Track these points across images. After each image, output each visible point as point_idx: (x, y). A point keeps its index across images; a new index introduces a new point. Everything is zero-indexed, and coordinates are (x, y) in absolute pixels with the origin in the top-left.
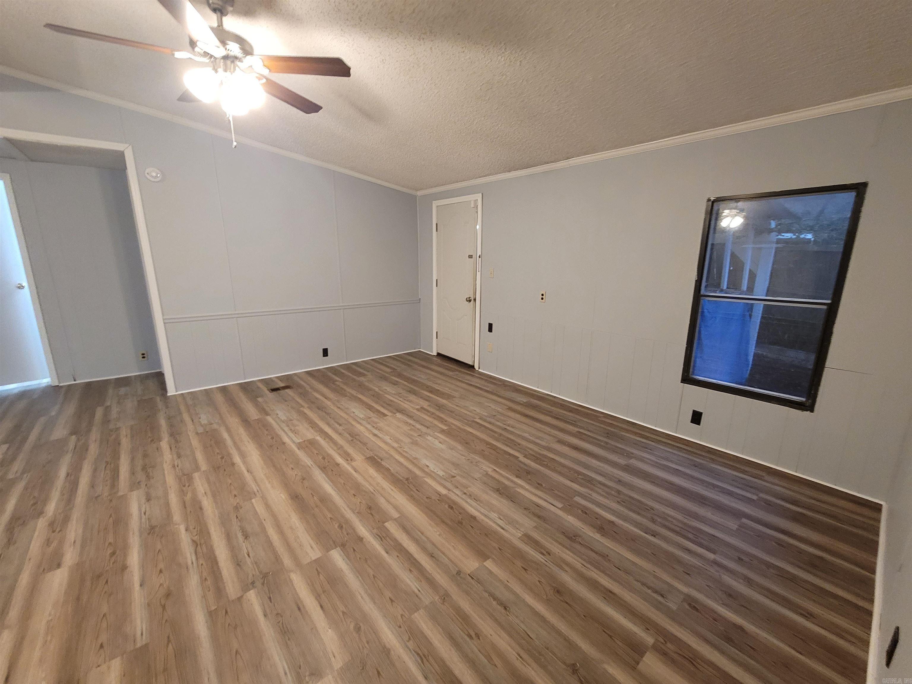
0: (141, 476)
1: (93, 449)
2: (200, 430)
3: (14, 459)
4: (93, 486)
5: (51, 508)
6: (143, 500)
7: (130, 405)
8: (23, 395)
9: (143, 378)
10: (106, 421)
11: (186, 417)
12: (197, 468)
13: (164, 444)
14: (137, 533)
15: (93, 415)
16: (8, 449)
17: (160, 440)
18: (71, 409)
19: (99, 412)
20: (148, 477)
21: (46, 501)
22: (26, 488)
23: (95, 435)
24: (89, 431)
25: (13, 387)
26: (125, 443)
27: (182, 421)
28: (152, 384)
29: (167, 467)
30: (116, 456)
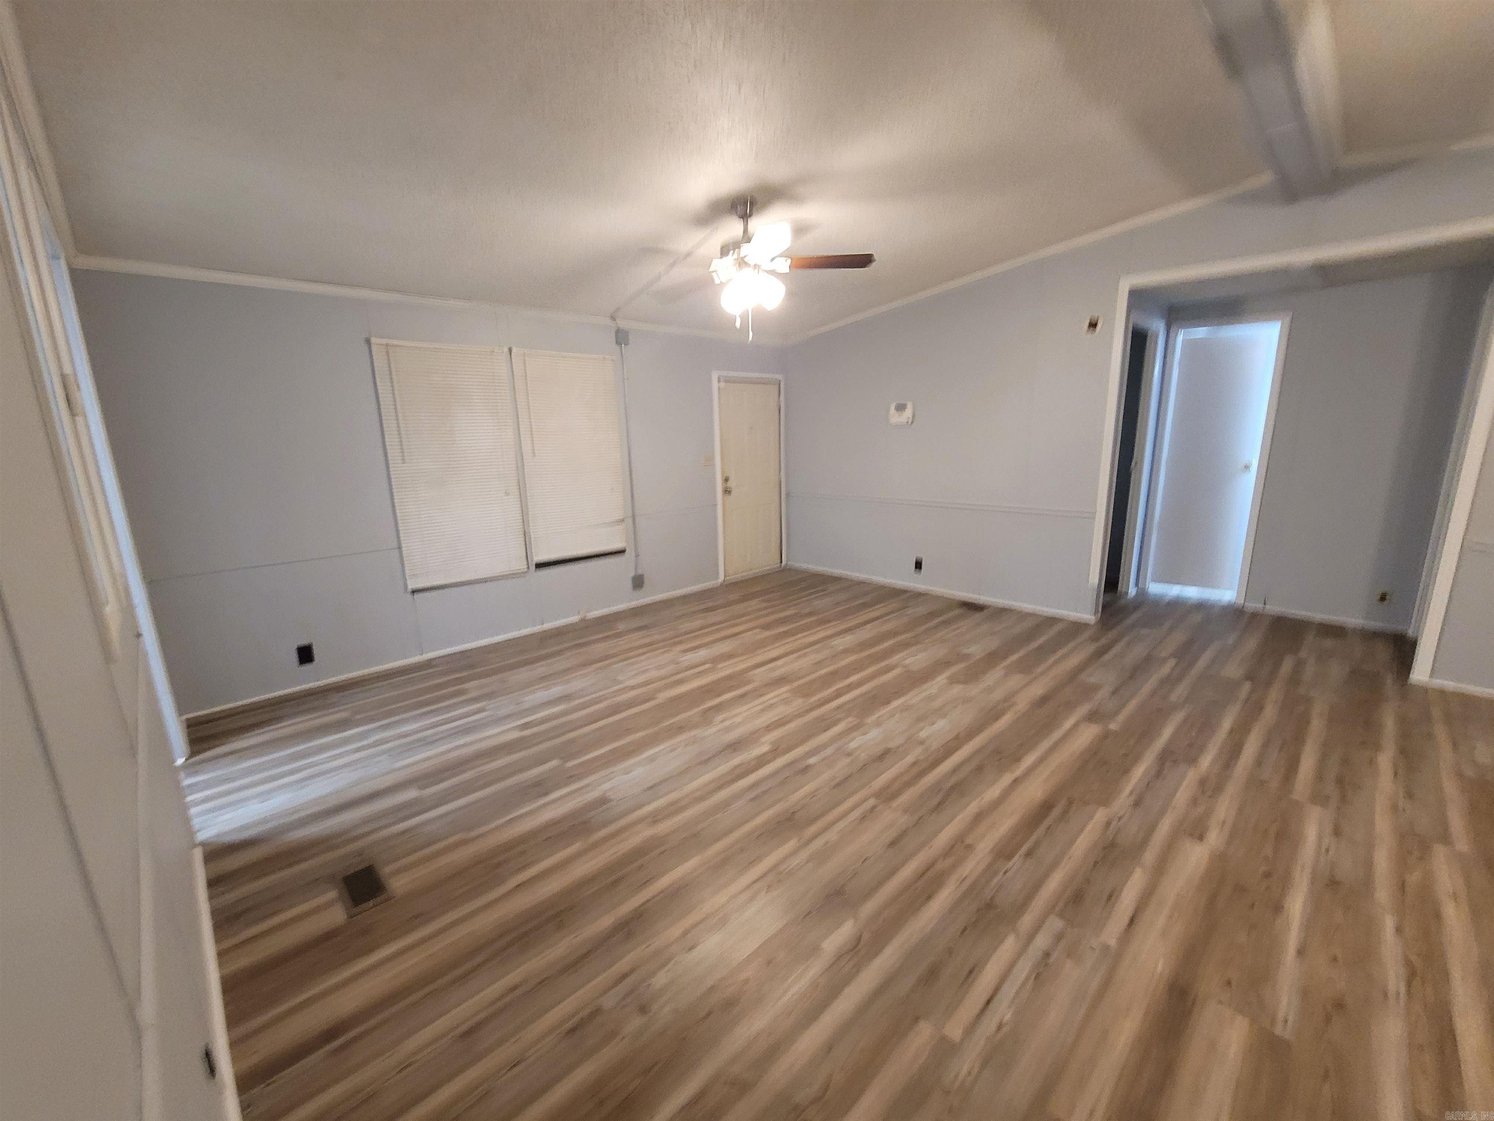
0: (1331, 789)
1: (1270, 713)
2: (1469, 772)
3: (1179, 679)
4: (1259, 762)
5: (1206, 761)
6: (1329, 829)
7: (1337, 671)
8: (1201, 606)
9: (1370, 636)
10: (1295, 679)
11: (1440, 732)
12: (1445, 838)
13: (1385, 760)
14: (1308, 871)
15: (1277, 665)
16: (1176, 665)
17: (1377, 747)
18: (1251, 644)
19: (1287, 665)
20: (1343, 799)
21: (1202, 749)
22: (1185, 720)
23: (1275, 695)
24: (1268, 684)
25: (1192, 593)
26: (1317, 727)
27: (1430, 736)
28: (1383, 653)
29: (1381, 803)
30: (1299, 739)
